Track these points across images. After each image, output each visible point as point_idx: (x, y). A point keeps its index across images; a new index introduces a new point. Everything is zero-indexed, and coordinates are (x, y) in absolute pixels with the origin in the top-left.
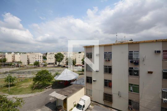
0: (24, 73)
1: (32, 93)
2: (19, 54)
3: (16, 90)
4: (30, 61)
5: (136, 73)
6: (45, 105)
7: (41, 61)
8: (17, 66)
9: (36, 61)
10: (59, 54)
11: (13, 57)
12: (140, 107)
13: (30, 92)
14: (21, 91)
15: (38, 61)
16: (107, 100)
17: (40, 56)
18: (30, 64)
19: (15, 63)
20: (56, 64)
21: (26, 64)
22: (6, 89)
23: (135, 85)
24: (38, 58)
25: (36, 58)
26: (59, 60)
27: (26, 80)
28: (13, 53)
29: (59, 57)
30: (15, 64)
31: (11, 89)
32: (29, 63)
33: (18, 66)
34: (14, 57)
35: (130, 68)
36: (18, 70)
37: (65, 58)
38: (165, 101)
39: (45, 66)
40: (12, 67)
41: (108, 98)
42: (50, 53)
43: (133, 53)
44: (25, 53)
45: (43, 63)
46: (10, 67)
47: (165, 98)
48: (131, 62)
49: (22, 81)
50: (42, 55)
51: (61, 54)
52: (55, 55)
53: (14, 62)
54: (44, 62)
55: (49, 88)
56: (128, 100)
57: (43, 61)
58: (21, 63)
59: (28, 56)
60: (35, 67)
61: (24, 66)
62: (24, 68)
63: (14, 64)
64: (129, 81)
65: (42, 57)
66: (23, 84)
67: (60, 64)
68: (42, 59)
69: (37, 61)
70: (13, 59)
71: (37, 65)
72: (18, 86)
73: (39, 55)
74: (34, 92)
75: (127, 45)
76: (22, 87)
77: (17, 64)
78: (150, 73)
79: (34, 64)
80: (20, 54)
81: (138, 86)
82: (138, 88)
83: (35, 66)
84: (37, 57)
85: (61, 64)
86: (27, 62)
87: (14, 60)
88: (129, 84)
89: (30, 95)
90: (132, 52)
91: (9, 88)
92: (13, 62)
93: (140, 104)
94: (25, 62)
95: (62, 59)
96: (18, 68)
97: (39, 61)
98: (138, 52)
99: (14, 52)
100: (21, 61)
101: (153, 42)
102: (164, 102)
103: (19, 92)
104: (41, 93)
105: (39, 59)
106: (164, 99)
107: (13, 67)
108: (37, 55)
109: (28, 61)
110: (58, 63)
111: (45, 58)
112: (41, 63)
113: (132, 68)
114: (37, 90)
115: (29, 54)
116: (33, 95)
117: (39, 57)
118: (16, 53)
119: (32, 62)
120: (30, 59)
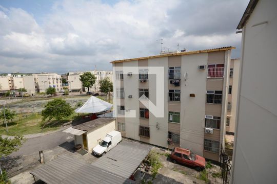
0: (30, 106)
1: (41, 132)
2: (19, 76)
3: (18, 130)
4: (40, 88)
5: (176, 97)
6: (60, 146)
7: (59, 87)
8: (18, 96)
9: (50, 87)
10: (86, 74)
11: (10, 82)
12: (180, 140)
13: (38, 131)
14: (25, 131)
15: (54, 86)
16: (143, 135)
17: (57, 79)
18: (41, 91)
19: (15, 91)
20: (84, 90)
21: (33, 92)
22: (3, 128)
23: (175, 113)
24: (53, 83)
25: (49, 83)
26: (87, 84)
27: (33, 116)
28: (9, 75)
29: (87, 80)
30: (14, 93)
31: (10, 129)
32: (38, 90)
33: (20, 96)
34: (12, 81)
35: (170, 91)
36: (20, 102)
37: (97, 80)
38: (207, 130)
39: (65, 94)
40: (11, 99)
41: (145, 132)
42: (73, 73)
43: (175, 69)
44: (30, 74)
45: (63, 90)
46: (7, 98)
47: (208, 127)
48: (171, 82)
49: (27, 118)
50: (59, 77)
51: (90, 74)
52: (81, 76)
53: (13, 90)
54: (64, 88)
55: (67, 125)
56: (167, 132)
57: (62, 87)
58: (24, 90)
59: (35, 79)
60: (48, 97)
61: (30, 96)
62: (30, 99)
63: (12, 93)
64: (169, 108)
65: (59, 81)
66: (29, 122)
67: (89, 91)
68: (60, 84)
69: (52, 87)
70: (11, 85)
71: (52, 94)
72: (21, 124)
73: (55, 77)
74: (44, 131)
75: (167, 59)
76: (28, 125)
77: (18, 93)
78: (192, 95)
79: (47, 92)
80: (22, 76)
81: (179, 113)
82: (179, 116)
83: (50, 95)
84: (51, 81)
85: (92, 90)
86: (35, 89)
87: (13, 86)
88: (170, 112)
89: (39, 135)
90: (173, 68)
91: (7, 128)
92: (11, 90)
93: (180, 136)
94: (31, 90)
95: (92, 83)
96: (21, 99)
97: (56, 88)
98: (180, 67)
99: (12, 74)
100: (25, 88)
101: (196, 53)
102: (206, 132)
103: (23, 132)
104: (55, 131)
105: (55, 84)
106: (206, 128)
107: (12, 97)
108: (51, 77)
109: (36, 87)
110: (86, 90)
111: (65, 82)
112: (60, 90)
113: (173, 91)
114: (50, 129)
115: (36, 76)
116: (43, 134)
117: (55, 81)
118: (14, 74)
119: (43, 89)
120: (39, 85)
